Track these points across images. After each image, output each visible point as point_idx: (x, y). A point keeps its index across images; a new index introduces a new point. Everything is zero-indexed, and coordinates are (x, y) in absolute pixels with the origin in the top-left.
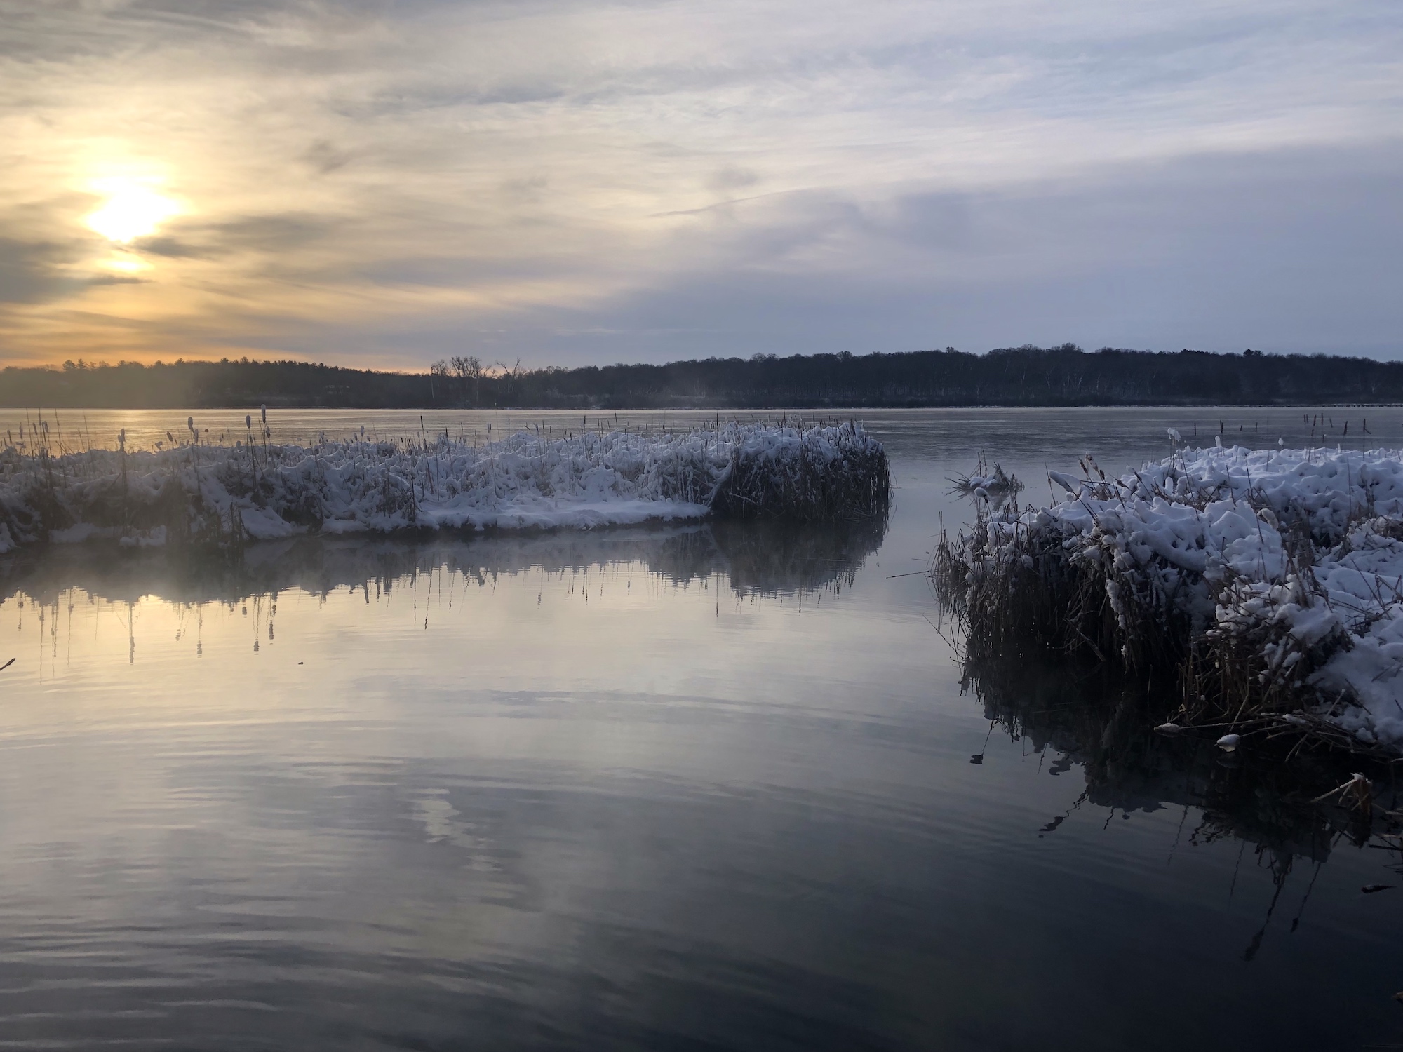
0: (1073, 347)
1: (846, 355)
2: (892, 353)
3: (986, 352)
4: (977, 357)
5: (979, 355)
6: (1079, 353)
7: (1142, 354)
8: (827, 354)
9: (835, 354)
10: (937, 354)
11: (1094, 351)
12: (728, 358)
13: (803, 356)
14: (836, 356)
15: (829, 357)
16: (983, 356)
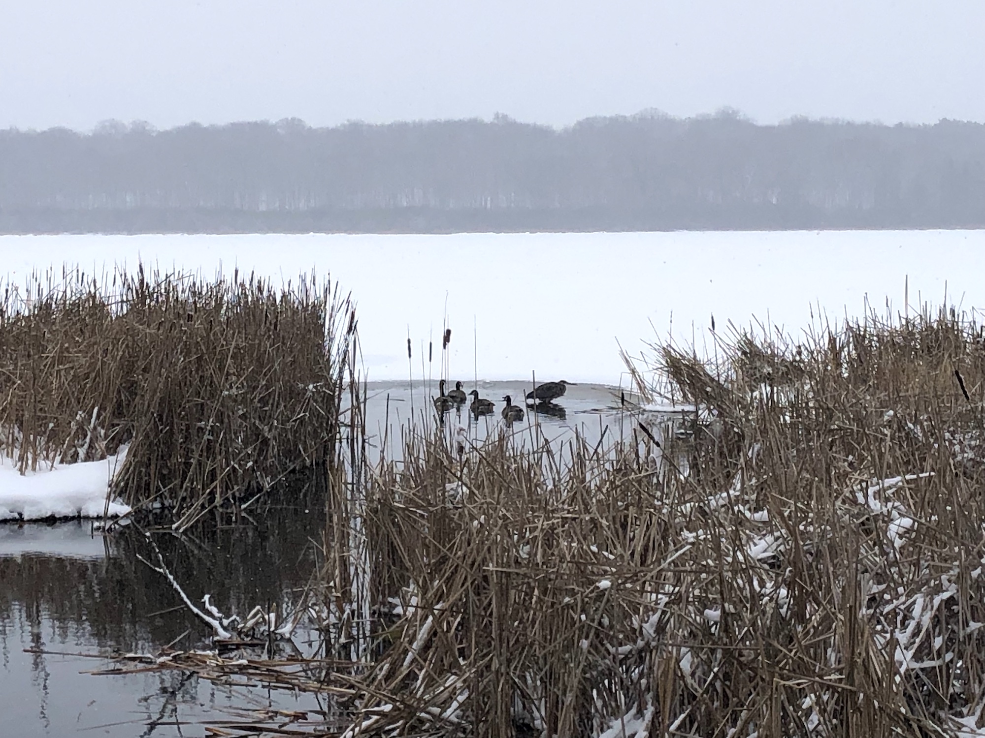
0: (735, 113)
1: (294, 126)
2: (388, 122)
3: (572, 123)
4: (554, 132)
5: (558, 126)
6: (747, 127)
7: (867, 126)
8: (256, 123)
9: (273, 121)
10: (474, 125)
11: (776, 124)
12: (45, 128)
13: (205, 124)
14: (274, 127)
15: (259, 129)
16: (566, 130)
